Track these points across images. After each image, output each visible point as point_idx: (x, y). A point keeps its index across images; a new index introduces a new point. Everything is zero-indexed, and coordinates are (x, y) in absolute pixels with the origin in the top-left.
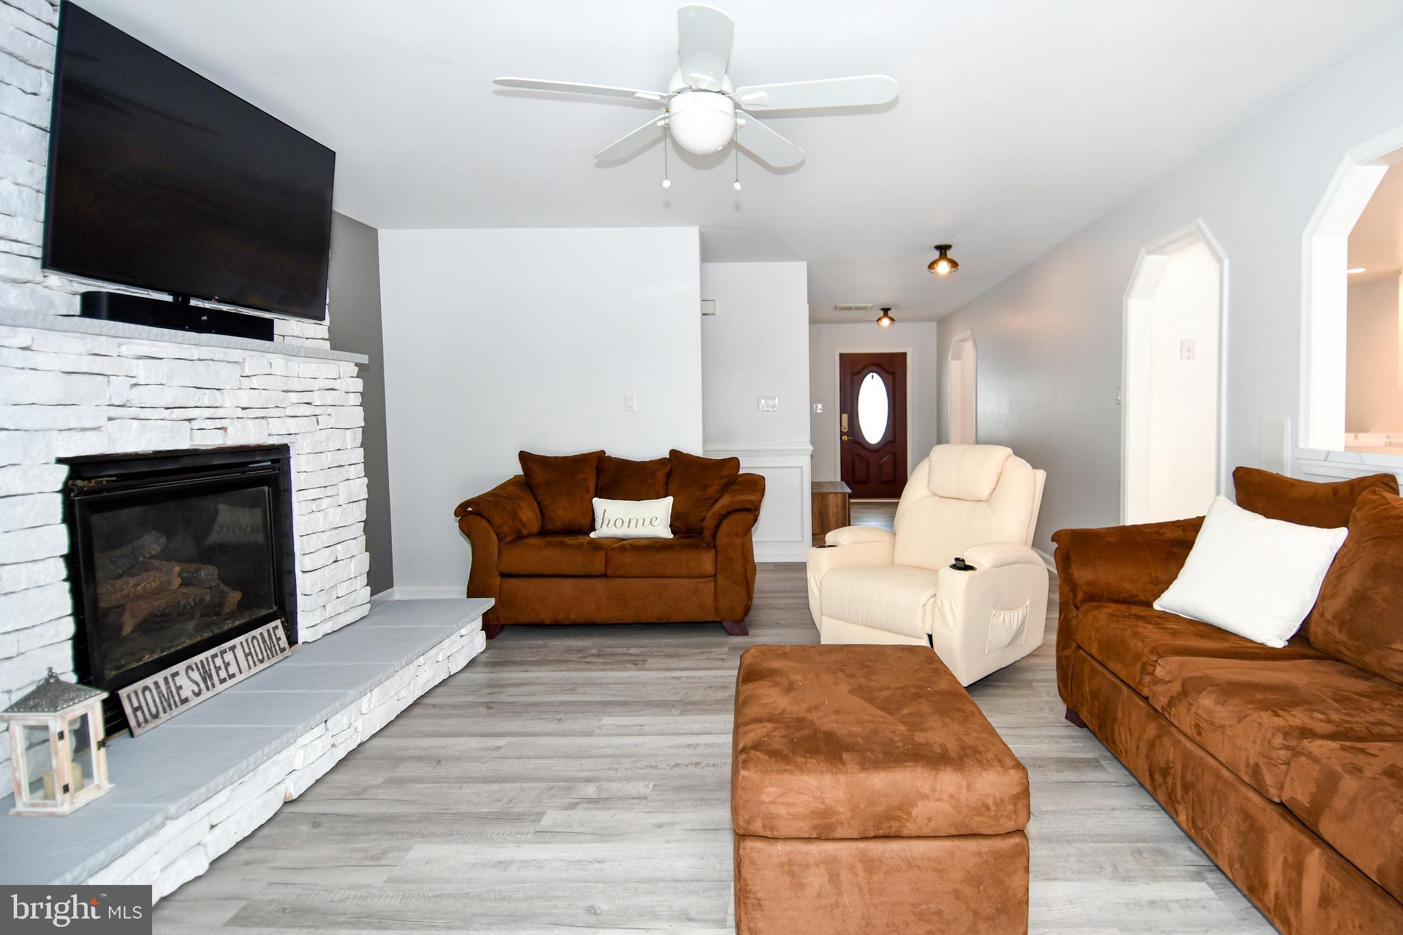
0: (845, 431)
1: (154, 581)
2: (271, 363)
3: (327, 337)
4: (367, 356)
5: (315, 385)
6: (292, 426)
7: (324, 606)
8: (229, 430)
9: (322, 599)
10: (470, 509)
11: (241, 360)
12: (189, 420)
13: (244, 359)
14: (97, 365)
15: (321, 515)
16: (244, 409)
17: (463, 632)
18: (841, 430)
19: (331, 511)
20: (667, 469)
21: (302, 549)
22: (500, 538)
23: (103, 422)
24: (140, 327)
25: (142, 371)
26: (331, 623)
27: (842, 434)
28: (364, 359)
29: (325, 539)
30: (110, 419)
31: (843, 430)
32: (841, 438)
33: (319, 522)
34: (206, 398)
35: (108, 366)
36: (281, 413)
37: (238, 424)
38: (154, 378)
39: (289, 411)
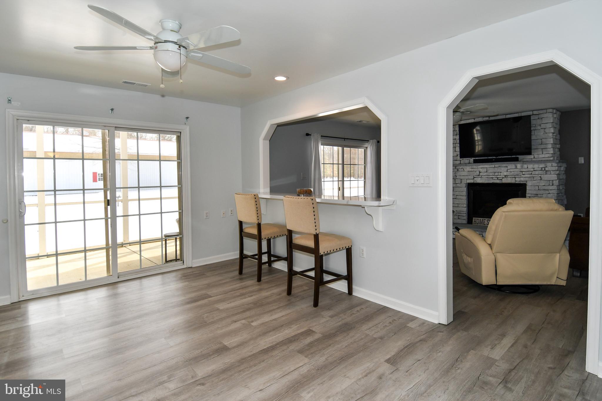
2: (517, 166)
5: (533, 170)
11: (508, 166)
12: (492, 178)
24: (481, 164)
30: (474, 178)
35: (475, 170)
36: (519, 176)
37: (505, 178)
38: (483, 171)
39: (522, 176)
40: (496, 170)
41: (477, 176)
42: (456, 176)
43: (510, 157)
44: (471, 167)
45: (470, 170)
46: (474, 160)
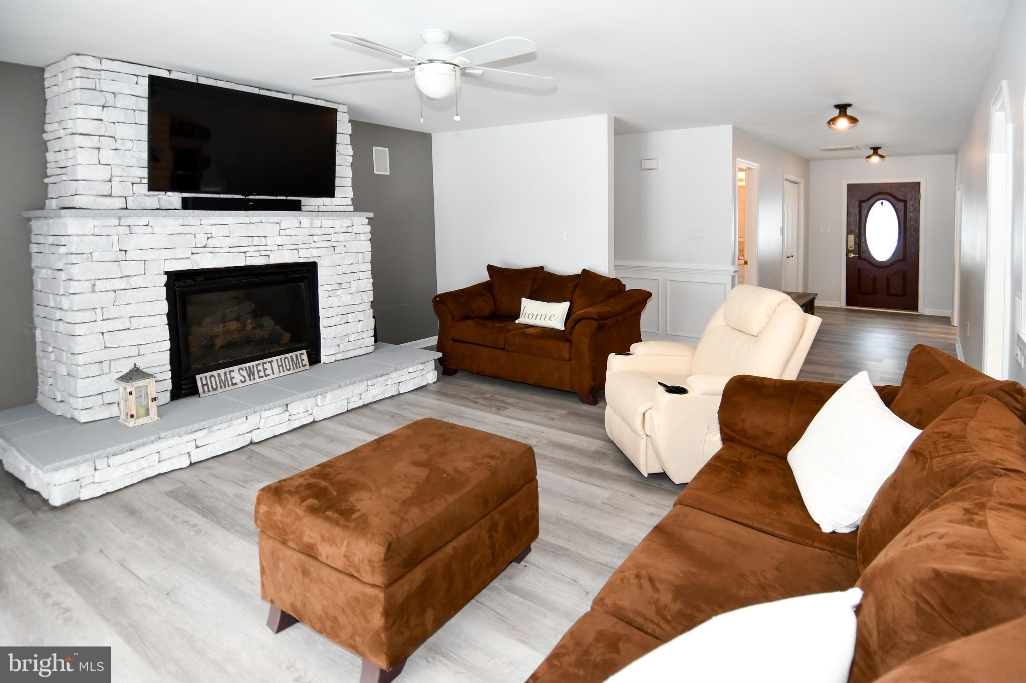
0: (852, 249)
1: (233, 326)
2: (300, 222)
3: (351, 204)
4: (373, 213)
5: (332, 231)
6: (315, 253)
7: (339, 345)
8: (271, 256)
9: (337, 342)
10: (438, 299)
11: (280, 222)
12: (245, 253)
13: (281, 221)
14: (187, 230)
15: (337, 298)
16: (278, 246)
17: (410, 370)
18: (847, 248)
19: (344, 297)
20: (574, 283)
21: (323, 315)
22: (453, 318)
23: (189, 255)
24: (209, 211)
25: (214, 231)
26: (342, 354)
27: (848, 252)
28: (371, 215)
29: (340, 311)
30: (193, 254)
31: (849, 248)
32: (847, 255)
33: (335, 301)
34: (256, 241)
35: (192, 230)
36: (308, 246)
37: (277, 253)
38: (221, 234)
39: (313, 245)
40: (254, 230)
41: (201, 250)
42: (126, 251)
43: (284, 198)
44: (181, 221)
45: (180, 230)
46: (184, 199)
